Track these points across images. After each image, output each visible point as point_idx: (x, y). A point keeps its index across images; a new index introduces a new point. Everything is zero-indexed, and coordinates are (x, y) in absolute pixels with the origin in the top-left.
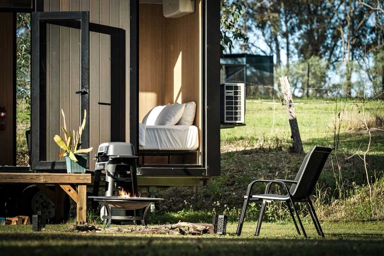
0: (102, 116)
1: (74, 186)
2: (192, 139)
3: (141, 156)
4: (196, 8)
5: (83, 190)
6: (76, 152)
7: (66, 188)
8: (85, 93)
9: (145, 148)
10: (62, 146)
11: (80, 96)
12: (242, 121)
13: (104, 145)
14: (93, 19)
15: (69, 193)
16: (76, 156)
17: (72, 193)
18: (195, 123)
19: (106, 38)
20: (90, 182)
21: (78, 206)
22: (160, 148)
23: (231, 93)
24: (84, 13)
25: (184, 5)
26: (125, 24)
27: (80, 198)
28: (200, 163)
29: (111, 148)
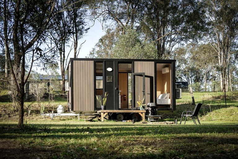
0: (148, 97)
1: (142, 113)
2: (169, 102)
3: (157, 106)
4: (170, 71)
5: (144, 114)
7: (140, 114)
8: (144, 91)
9: (158, 104)
10: (139, 104)
12: (181, 98)
13: (149, 103)
14: (146, 74)
16: (142, 106)
17: (141, 115)
18: (170, 98)
19: (149, 79)
20: (145, 112)
21: (143, 118)
22: (162, 104)
23: (178, 91)
24: (144, 73)
25: (167, 70)
26: (153, 75)
27: (143, 116)
28: (171, 107)
29: (150, 104)
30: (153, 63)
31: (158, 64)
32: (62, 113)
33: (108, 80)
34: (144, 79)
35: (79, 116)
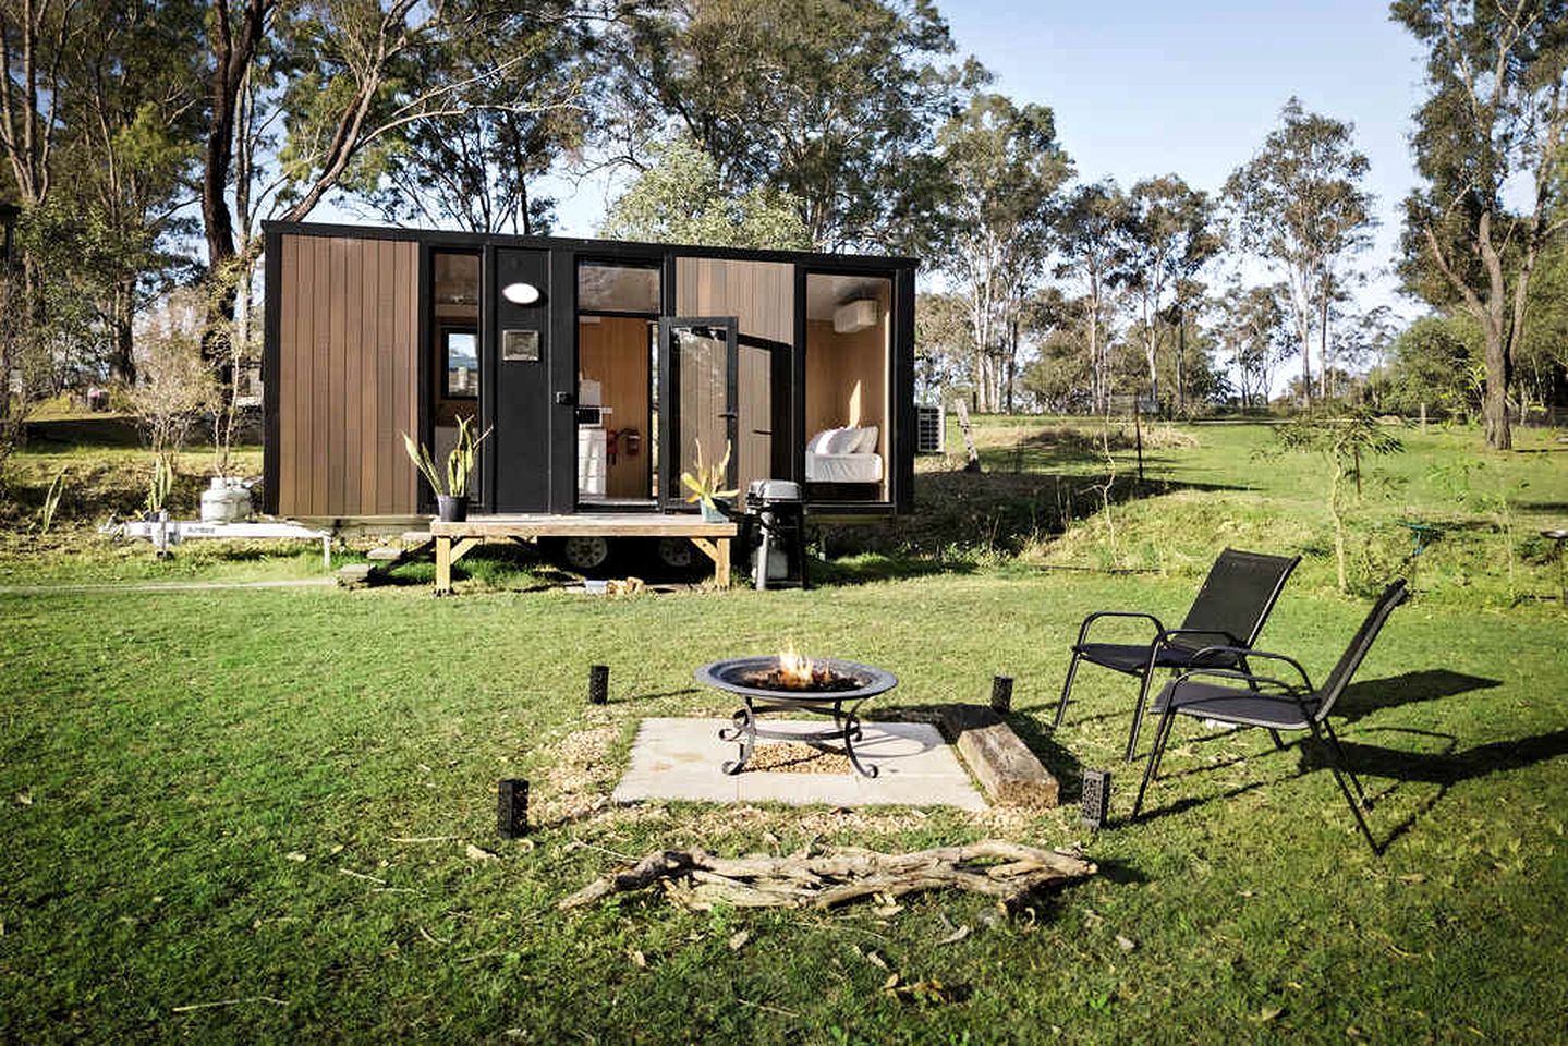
0: (757, 449)
1: (713, 540)
2: (875, 470)
3: (809, 490)
4: (880, 319)
5: (725, 545)
6: (714, 495)
7: (699, 543)
8: (732, 417)
9: (814, 480)
10: (694, 486)
11: (724, 420)
12: (940, 449)
13: (758, 484)
14: (744, 329)
15: (703, 549)
16: (714, 500)
17: (708, 549)
18: (877, 451)
19: (764, 356)
20: (735, 534)
21: (717, 566)
22: (832, 480)
23: (928, 417)
24: (731, 319)
25: (863, 315)
26: (787, 337)
27: (721, 555)
28: (887, 499)
29: (767, 487)
30: (788, 269)
31: (814, 280)
32: (224, 521)
33: (510, 352)
34: (729, 354)
35: (326, 538)
